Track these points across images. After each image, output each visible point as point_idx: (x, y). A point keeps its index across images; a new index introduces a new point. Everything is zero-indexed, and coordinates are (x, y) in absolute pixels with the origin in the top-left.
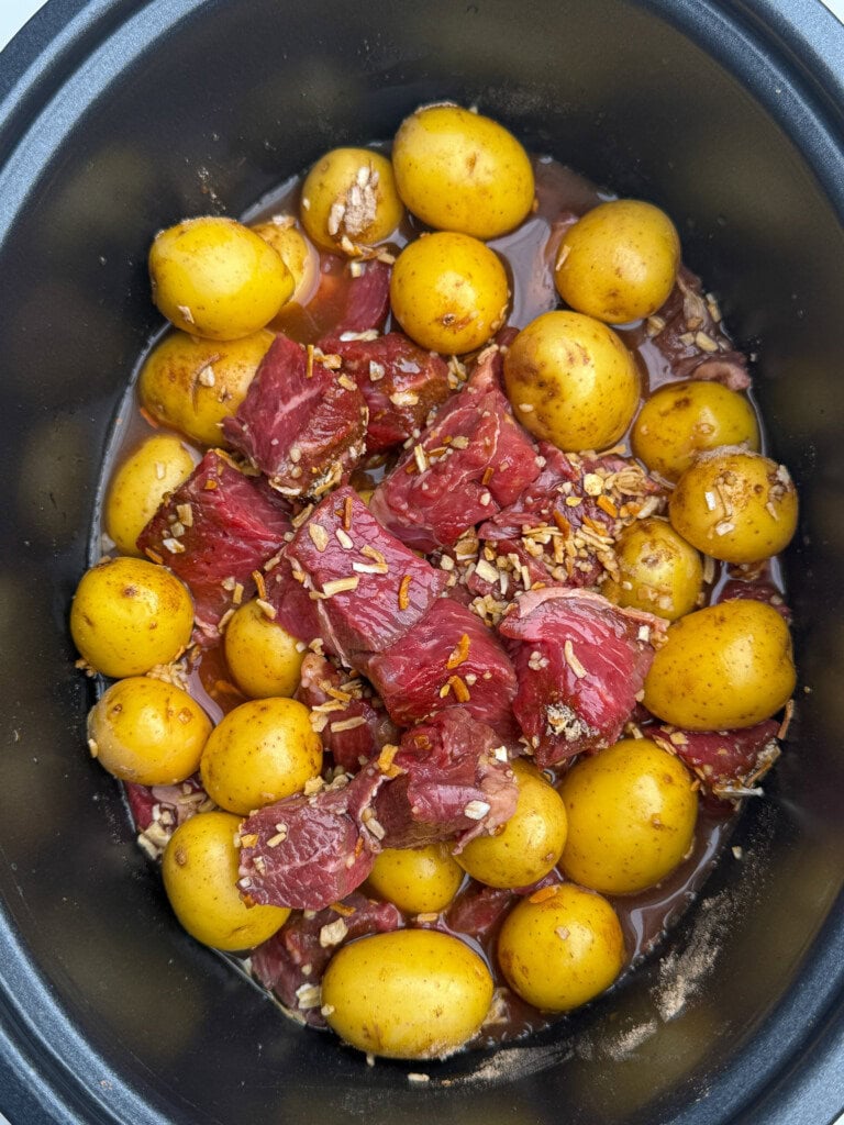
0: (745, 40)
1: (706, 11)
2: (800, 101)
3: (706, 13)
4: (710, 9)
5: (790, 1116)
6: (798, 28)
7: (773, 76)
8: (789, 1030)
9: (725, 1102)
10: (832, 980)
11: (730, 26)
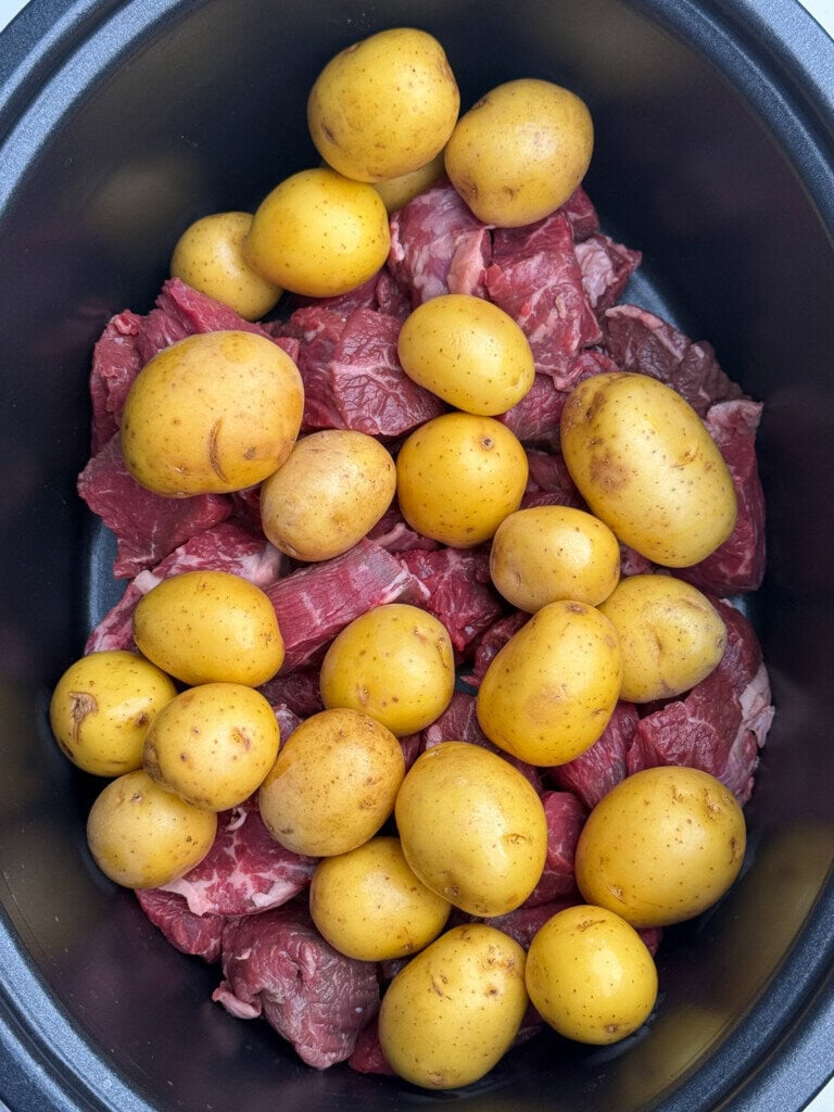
0: (738, 49)
1: (699, 18)
2: (790, 113)
3: (699, 19)
4: (703, 16)
5: (763, 1099)
6: (788, 43)
7: (765, 87)
8: (766, 1022)
9: (705, 1091)
10: (807, 975)
11: (723, 34)
